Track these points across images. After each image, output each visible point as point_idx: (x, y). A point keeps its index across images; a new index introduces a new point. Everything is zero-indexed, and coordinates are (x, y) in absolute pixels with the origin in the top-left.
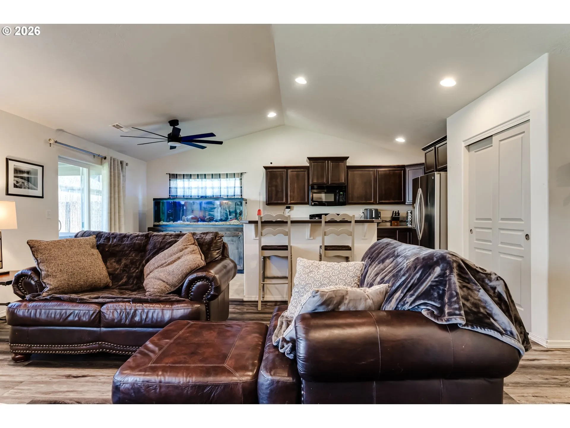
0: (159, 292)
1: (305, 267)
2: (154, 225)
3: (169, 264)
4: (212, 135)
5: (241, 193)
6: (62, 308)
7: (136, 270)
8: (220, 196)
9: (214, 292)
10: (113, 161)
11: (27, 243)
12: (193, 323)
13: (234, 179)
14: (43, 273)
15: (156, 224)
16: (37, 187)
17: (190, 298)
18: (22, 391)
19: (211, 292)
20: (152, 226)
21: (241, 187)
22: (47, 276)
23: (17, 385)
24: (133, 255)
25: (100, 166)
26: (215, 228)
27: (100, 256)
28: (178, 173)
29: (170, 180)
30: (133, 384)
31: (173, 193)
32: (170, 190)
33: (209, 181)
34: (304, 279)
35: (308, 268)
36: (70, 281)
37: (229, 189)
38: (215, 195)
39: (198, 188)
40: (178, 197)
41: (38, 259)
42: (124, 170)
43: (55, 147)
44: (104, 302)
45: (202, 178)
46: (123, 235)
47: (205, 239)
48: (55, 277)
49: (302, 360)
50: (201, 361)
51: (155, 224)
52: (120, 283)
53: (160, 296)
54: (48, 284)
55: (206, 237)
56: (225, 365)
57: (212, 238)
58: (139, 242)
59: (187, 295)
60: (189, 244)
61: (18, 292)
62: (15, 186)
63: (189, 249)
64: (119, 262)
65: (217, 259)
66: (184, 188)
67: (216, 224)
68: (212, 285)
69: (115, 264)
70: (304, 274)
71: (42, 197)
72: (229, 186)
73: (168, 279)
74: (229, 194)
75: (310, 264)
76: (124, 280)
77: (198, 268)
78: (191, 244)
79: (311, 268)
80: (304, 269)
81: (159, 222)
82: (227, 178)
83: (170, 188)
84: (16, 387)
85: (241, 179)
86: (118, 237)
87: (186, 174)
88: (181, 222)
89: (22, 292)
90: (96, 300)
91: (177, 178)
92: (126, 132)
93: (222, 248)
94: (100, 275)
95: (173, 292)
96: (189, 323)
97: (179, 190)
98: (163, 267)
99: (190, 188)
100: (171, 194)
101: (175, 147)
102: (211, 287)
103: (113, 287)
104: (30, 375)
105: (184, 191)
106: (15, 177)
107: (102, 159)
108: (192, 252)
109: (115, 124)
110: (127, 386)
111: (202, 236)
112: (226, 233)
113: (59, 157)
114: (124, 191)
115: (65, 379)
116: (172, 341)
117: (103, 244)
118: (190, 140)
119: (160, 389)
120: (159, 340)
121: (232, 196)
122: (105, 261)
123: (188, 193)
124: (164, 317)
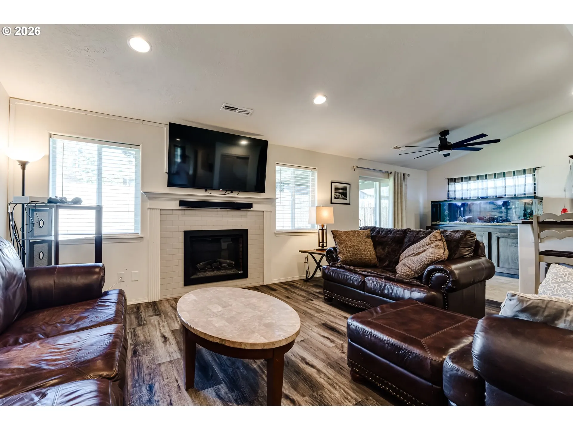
0: (405, 276)
1: (558, 276)
2: (432, 225)
3: (416, 255)
4: (483, 135)
5: (535, 190)
6: (352, 276)
7: (395, 257)
8: (505, 195)
9: (452, 284)
10: (397, 174)
11: (332, 231)
12: (421, 304)
13: (525, 175)
14: (338, 250)
15: (434, 223)
16: (347, 198)
17: (429, 286)
18: (322, 316)
19: (448, 284)
20: (430, 225)
21: (535, 184)
22: (340, 252)
23: (322, 313)
24: (394, 245)
25: (388, 180)
26: (496, 228)
27: (372, 244)
28: (456, 177)
29: (448, 184)
30: (356, 327)
31: (452, 196)
32: (448, 193)
33: (491, 181)
34: (552, 289)
35: (561, 277)
36: (352, 258)
37: (517, 187)
38: (498, 195)
39: (478, 189)
40: (456, 199)
41: (336, 242)
42: (406, 180)
43: (358, 170)
44: (367, 275)
45: (482, 179)
46: (388, 230)
47: (454, 237)
48: (343, 254)
49: (476, 356)
50: (405, 330)
51: (432, 223)
52: (384, 265)
53: (405, 279)
54: (340, 258)
55: (456, 235)
56: (422, 340)
57: (461, 236)
58: (399, 235)
59: (427, 282)
60: (435, 239)
61: (328, 260)
62: (335, 198)
63: (434, 244)
64: (384, 249)
65: (466, 256)
66: (462, 190)
67: (497, 225)
68: (449, 278)
69: (381, 250)
70: (552, 283)
71: (350, 204)
72: (517, 184)
73: (413, 267)
74: (517, 193)
75: (567, 273)
76: (386, 263)
77: (438, 261)
78: (438, 240)
79: (566, 277)
80: (555, 277)
81: (436, 222)
82: (513, 176)
83: (448, 191)
84: (321, 313)
85: (534, 175)
86: (385, 231)
87: (464, 177)
88: (458, 222)
89: (329, 260)
90: (363, 273)
91: (455, 181)
92: (404, 151)
93: (474, 246)
94: (371, 257)
95: (416, 278)
96: (418, 303)
97: (457, 193)
98: (412, 257)
99: (469, 190)
100: (449, 197)
101: (449, 155)
102: (449, 280)
103: (380, 267)
104: (328, 310)
105: (463, 193)
106: (335, 192)
107: (389, 174)
108: (437, 247)
109: (395, 147)
110: (354, 327)
111: (452, 233)
112: (509, 235)
113: (360, 177)
114: (406, 196)
115: (343, 318)
116: (394, 311)
117: (375, 236)
118: (461, 145)
119: (371, 337)
120: (387, 307)
121: (522, 195)
122: (375, 247)
123: (466, 195)
124: (404, 295)
